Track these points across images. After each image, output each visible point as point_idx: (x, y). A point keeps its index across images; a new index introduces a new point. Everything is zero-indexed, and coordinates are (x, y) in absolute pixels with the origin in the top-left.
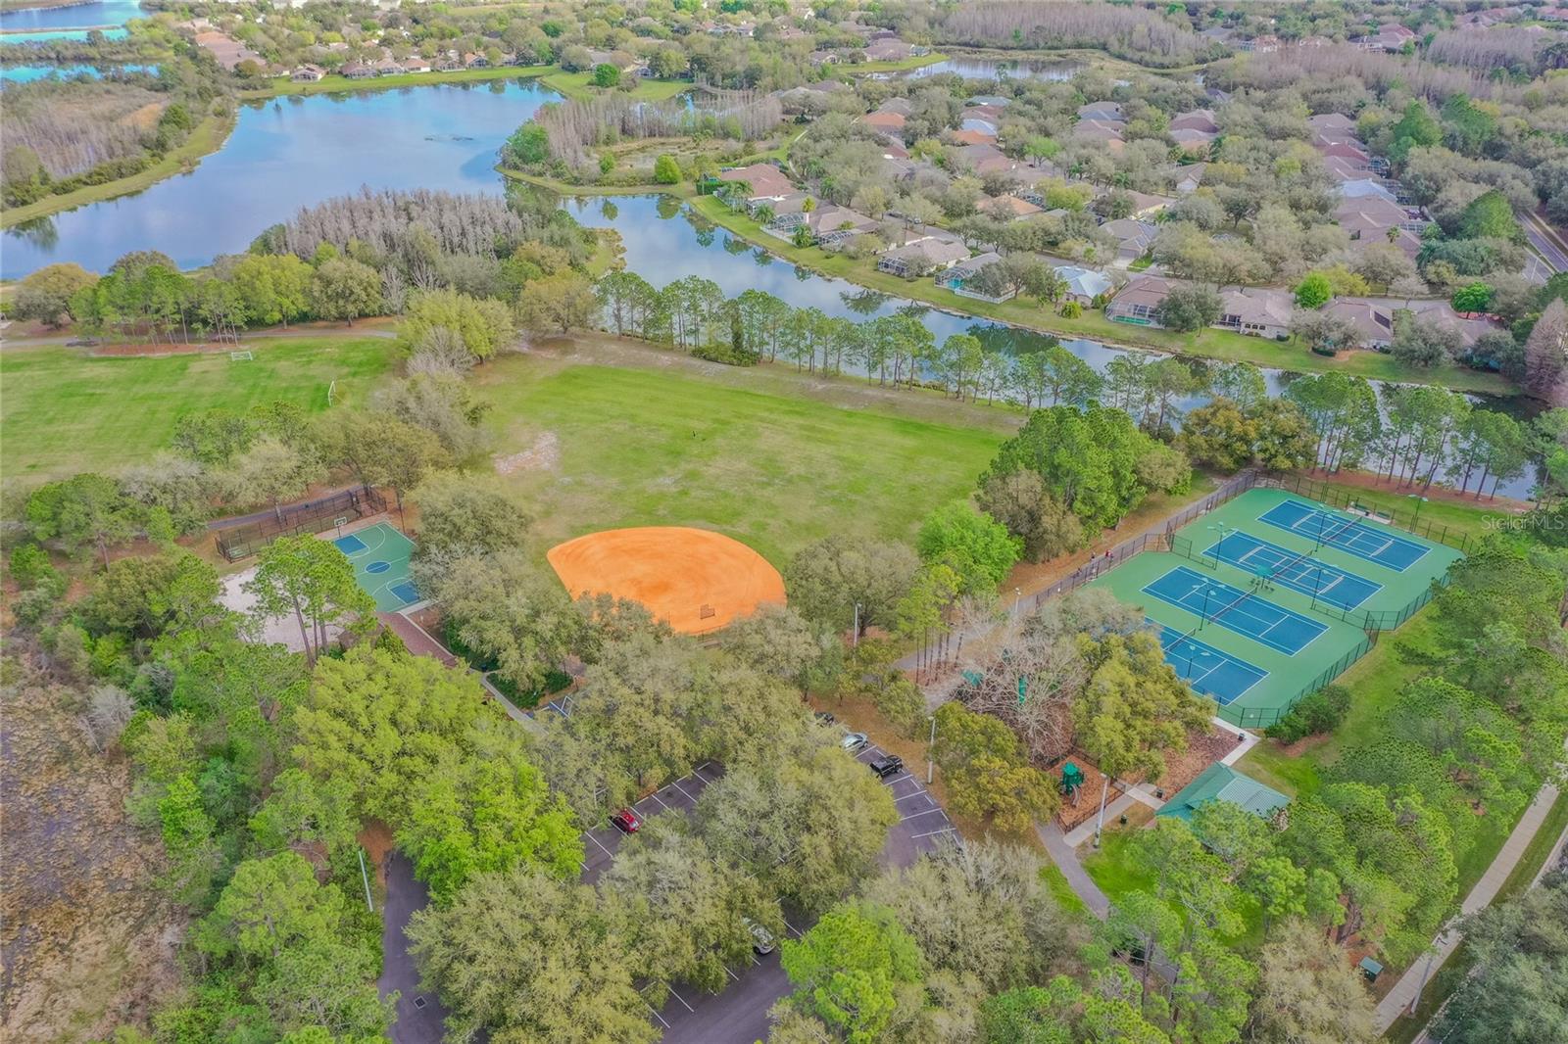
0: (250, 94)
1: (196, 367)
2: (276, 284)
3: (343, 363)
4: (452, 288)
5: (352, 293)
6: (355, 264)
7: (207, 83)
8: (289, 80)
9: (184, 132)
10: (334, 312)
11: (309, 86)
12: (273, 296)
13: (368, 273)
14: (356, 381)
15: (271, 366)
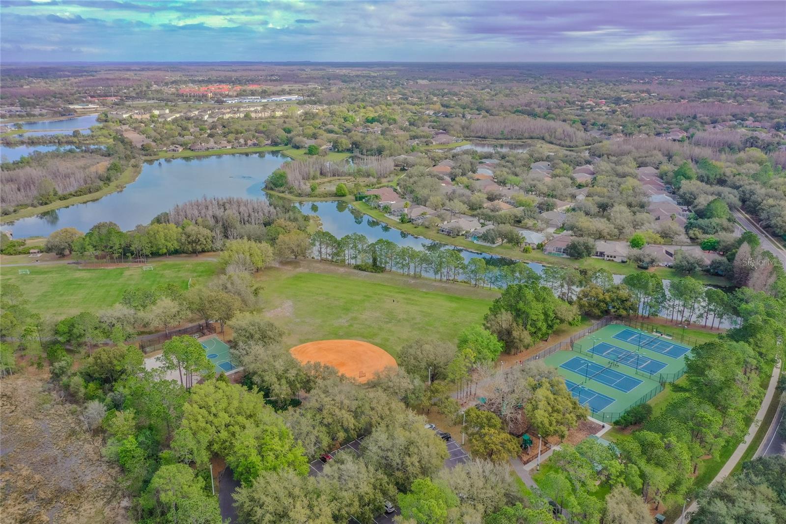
0: (148, 158)
1: (127, 273)
2: (166, 236)
3: (194, 271)
4: (245, 238)
5: (199, 240)
6: (201, 228)
7: (129, 153)
8: (166, 152)
9: (119, 174)
10: (190, 249)
11: (176, 154)
12: (164, 242)
13: (206, 232)
14: (200, 279)
15: (161, 272)
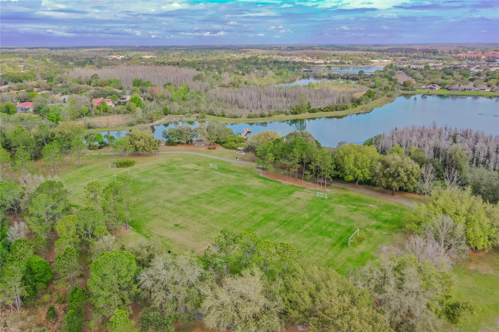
0: (406, 92)
1: (297, 194)
3: (376, 217)
4: (469, 189)
5: (399, 175)
6: (408, 160)
7: (390, 86)
8: (424, 89)
10: (384, 184)
11: (431, 92)
13: (414, 166)
15: (333, 205)
